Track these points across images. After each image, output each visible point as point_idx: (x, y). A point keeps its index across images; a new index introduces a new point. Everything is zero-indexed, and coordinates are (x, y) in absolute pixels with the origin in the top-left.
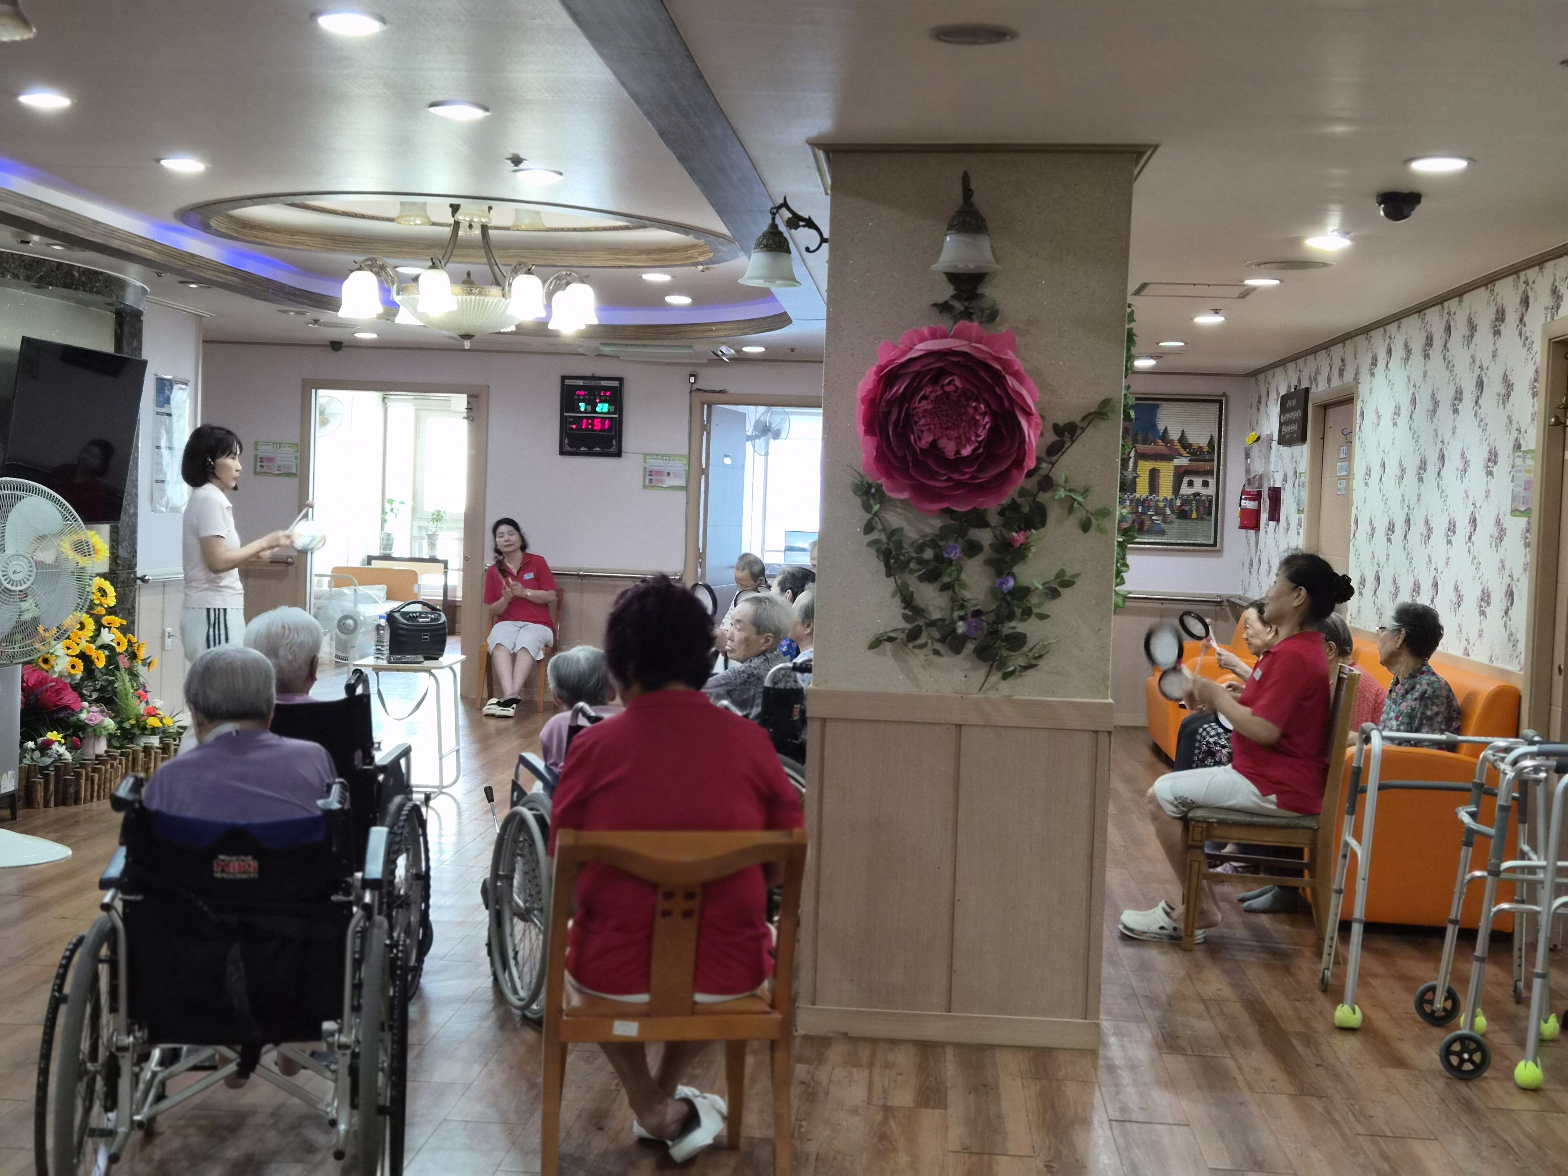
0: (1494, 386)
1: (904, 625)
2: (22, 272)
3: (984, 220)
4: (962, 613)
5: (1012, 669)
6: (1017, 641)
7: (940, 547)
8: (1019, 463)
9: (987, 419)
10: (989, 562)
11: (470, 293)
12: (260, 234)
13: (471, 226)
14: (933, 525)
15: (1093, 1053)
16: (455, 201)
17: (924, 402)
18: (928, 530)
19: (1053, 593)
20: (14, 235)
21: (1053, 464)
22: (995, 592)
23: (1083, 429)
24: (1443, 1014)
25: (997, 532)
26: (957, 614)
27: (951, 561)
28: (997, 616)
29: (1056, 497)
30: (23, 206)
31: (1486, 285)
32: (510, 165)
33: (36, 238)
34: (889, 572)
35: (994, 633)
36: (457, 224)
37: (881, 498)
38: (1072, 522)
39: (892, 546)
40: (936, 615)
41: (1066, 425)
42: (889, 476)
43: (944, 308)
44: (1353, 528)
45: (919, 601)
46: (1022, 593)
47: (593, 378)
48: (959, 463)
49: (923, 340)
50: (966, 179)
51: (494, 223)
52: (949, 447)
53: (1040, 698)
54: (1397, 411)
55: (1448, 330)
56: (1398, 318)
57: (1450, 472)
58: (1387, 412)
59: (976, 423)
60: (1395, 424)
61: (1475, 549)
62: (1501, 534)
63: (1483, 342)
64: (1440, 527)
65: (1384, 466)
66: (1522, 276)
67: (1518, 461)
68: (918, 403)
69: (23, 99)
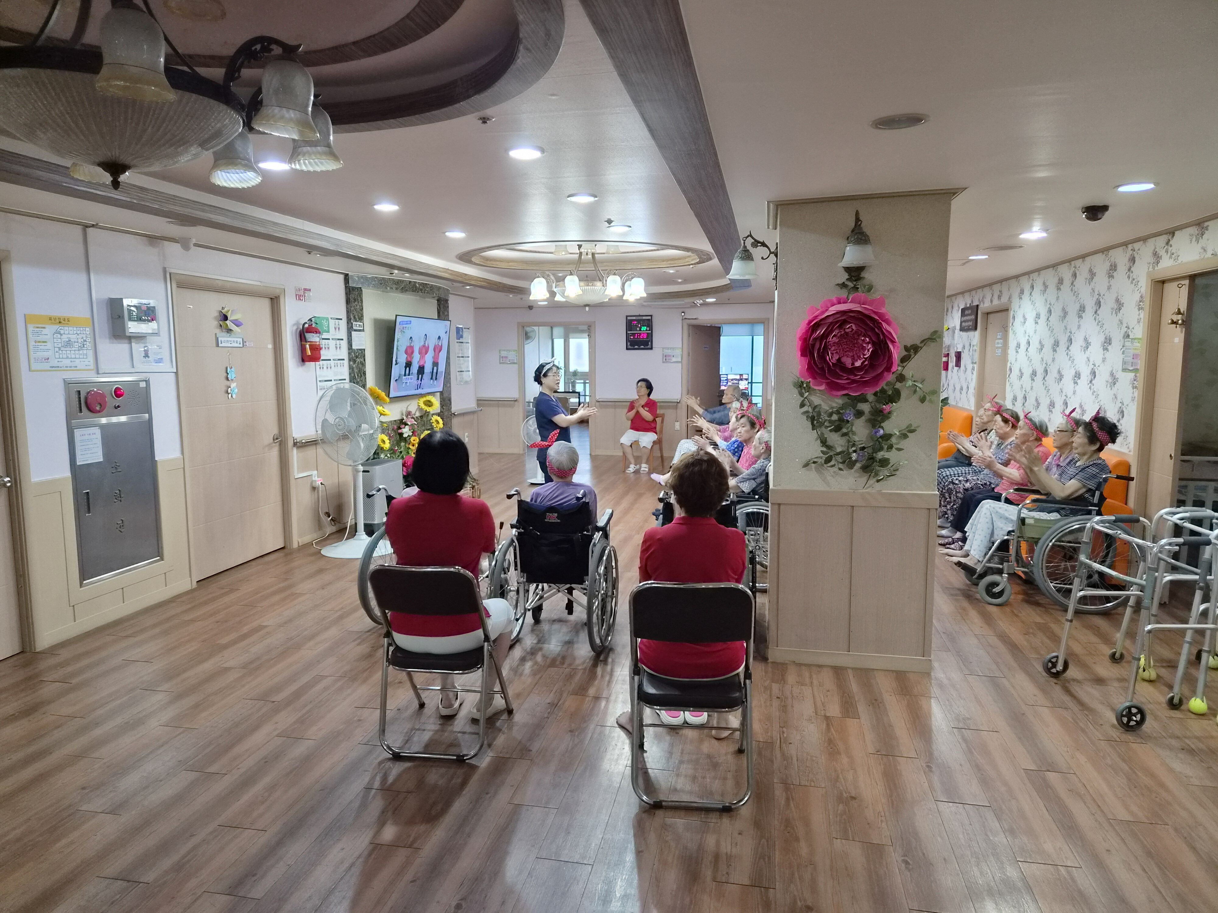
0: (1108, 304)
1: (822, 455)
2: (394, 286)
3: (868, 237)
4: (854, 449)
5: (881, 477)
6: (884, 462)
7: (840, 413)
8: (888, 369)
9: (870, 346)
10: (869, 421)
11: (587, 285)
12: (494, 263)
13: (587, 254)
14: (838, 402)
15: (929, 674)
16: (579, 243)
17: (834, 338)
18: (834, 405)
19: (904, 436)
20: (387, 271)
21: (904, 367)
22: (871, 437)
23: (921, 348)
25: (873, 405)
26: (851, 450)
27: (848, 421)
28: (873, 449)
29: (907, 385)
30: (387, 258)
31: (1103, 252)
32: (607, 224)
33: (396, 271)
34: (814, 428)
35: (872, 459)
36: (581, 253)
37: (808, 389)
38: (916, 398)
39: (815, 414)
40: (839, 450)
41: (912, 346)
42: (814, 378)
43: (843, 285)
44: (1008, 372)
45: (829, 443)
46: (887, 437)
47: (640, 316)
48: (854, 370)
49: (833, 305)
50: (857, 213)
51: (598, 252)
52: (847, 361)
53: (898, 492)
54: (1038, 316)
55: (1075, 275)
56: (1038, 270)
57: (1076, 348)
58: (1031, 316)
59: (864, 348)
60: (1037, 323)
61: (1094, 388)
62: (1114, 381)
63: (1101, 281)
64: (1068, 375)
65: (1029, 343)
66: (1130, 247)
67: (1128, 344)
68: (831, 339)
69: (377, 207)
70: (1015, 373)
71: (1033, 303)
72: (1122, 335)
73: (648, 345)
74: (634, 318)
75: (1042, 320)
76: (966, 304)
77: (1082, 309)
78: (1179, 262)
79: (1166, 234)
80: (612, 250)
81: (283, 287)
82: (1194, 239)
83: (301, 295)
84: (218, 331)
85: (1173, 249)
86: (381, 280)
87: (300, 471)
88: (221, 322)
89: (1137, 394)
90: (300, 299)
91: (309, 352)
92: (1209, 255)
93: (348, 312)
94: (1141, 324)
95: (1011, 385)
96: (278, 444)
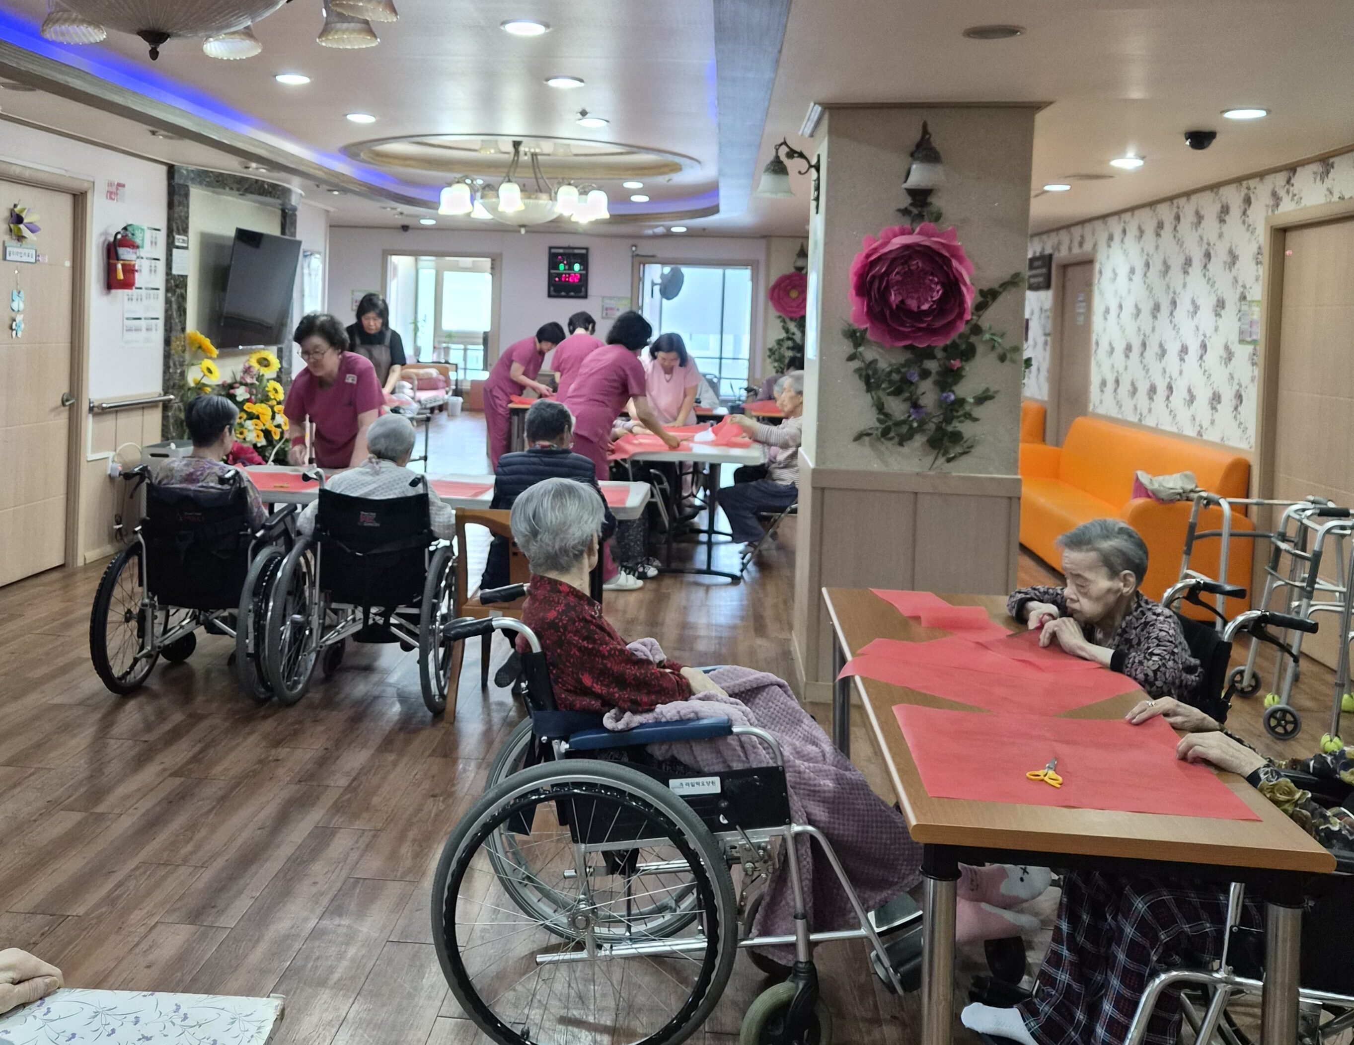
0: (1220, 257)
1: (878, 425)
2: (235, 186)
3: (938, 153)
5: (952, 455)
6: (956, 437)
7: (902, 372)
8: (961, 315)
9: (939, 287)
10: (936, 383)
11: (530, 198)
13: (526, 154)
14: (899, 358)
16: (519, 139)
17: (898, 276)
18: (895, 362)
20: (240, 163)
21: (979, 317)
22: (941, 403)
23: (1000, 293)
24: (1250, 689)
25: (941, 362)
27: (911, 383)
28: (943, 419)
29: (984, 339)
32: (579, 116)
33: (254, 165)
34: (869, 390)
35: (941, 431)
36: (518, 153)
37: (864, 339)
38: (993, 356)
39: (870, 372)
40: (899, 418)
41: (988, 290)
42: (873, 324)
43: (905, 212)
44: (1094, 347)
45: (888, 409)
46: (959, 403)
47: (569, 248)
48: (920, 314)
49: (895, 236)
50: (925, 126)
51: (540, 152)
52: (912, 304)
53: (973, 475)
54: (1132, 271)
55: (1178, 218)
56: (1132, 209)
57: (1181, 313)
58: (1123, 272)
59: (932, 290)
60: (1131, 279)
61: (1206, 365)
62: (1229, 356)
63: (1210, 225)
64: (1173, 349)
65: (1121, 307)
66: (1244, 183)
67: (1245, 308)
68: (894, 277)
69: (280, 79)
70: (1104, 347)
71: (1126, 253)
72: (1238, 296)
73: (580, 291)
74: (561, 251)
75: (1138, 277)
76: (1035, 253)
77: (1188, 262)
78: (1303, 205)
79: (1287, 170)
80: (561, 151)
81: (91, 179)
82: (1319, 178)
83: (115, 191)
84: (7, 238)
85: (1294, 190)
86: (218, 177)
87: (94, 451)
88: (12, 226)
89: (1257, 372)
90: (111, 198)
91: (121, 276)
92: (1335, 198)
93: (170, 220)
94: (1260, 283)
95: (1099, 365)
96: (67, 408)
